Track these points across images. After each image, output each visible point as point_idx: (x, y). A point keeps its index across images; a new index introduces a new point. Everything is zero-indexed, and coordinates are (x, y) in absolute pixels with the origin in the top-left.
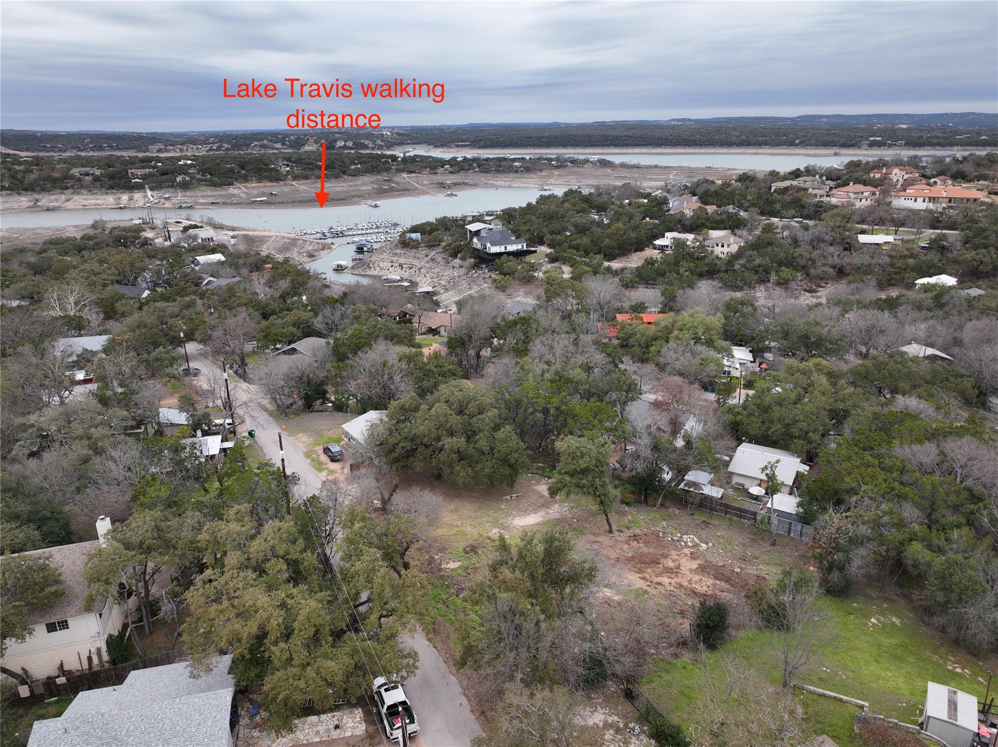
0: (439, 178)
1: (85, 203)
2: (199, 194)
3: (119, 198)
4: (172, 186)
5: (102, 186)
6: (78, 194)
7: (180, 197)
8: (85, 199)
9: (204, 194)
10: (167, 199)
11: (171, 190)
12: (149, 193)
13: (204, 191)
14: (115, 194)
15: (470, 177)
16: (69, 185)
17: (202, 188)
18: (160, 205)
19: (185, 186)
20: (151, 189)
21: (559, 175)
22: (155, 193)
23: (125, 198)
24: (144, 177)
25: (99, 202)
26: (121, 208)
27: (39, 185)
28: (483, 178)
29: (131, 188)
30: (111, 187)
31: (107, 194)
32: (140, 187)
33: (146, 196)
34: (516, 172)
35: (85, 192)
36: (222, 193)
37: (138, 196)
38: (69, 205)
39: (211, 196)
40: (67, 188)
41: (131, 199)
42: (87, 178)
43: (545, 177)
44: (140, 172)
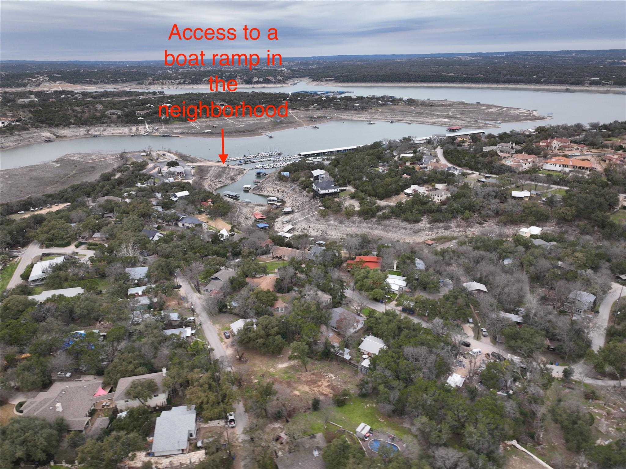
0: (310, 113)
1: (113, 132)
2: (174, 126)
3: (131, 129)
4: (159, 121)
5: (122, 122)
6: (110, 126)
7: (164, 129)
8: (114, 130)
9: (177, 127)
10: (157, 130)
11: (159, 124)
12: (147, 126)
13: (176, 124)
14: (129, 126)
15: (329, 113)
16: (105, 121)
17: (176, 123)
18: (153, 134)
19: (166, 122)
20: (148, 123)
21: (381, 112)
22: (150, 126)
23: (134, 129)
24: (144, 116)
25: (121, 131)
26: (132, 136)
27: (89, 121)
28: (336, 114)
29: (138, 123)
30: (127, 123)
31: (125, 126)
32: (142, 122)
33: (145, 128)
34: (356, 110)
35: (113, 126)
36: (187, 126)
37: (141, 127)
38: (105, 133)
39: (179, 128)
40: (103, 123)
41: (137, 129)
42: (114, 116)
43: (373, 113)
44: (142, 113)
